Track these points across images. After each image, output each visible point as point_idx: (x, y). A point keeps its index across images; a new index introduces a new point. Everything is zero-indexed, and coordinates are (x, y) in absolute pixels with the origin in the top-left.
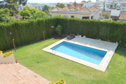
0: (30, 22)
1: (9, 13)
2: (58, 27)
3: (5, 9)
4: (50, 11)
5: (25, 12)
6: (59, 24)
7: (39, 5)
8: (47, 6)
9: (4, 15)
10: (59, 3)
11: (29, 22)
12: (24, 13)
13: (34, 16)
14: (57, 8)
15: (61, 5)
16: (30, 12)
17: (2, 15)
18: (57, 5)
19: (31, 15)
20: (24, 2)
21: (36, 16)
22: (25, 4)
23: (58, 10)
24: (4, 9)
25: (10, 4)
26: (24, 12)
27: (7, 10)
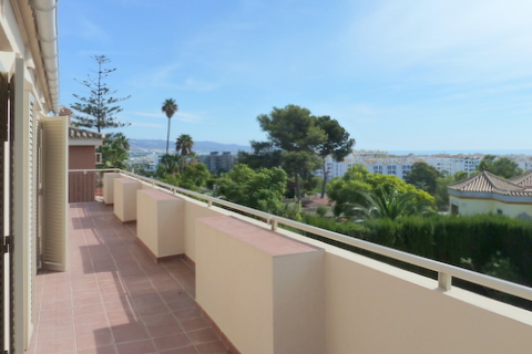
0: (374, 231)
1: (284, 185)
2: (496, 265)
3: (275, 171)
4: (454, 187)
5: (351, 186)
6: (498, 253)
7: (392, 160)
8: (424, 164)
9: (267, 191)
10: (493, 158)
11: (369, 230)
12: (345, 190)
13: (385, 205)
14: (486, 178)
15: (499, 163)
16: (369, 187)
17: (262, 190)
18: (483, 163)
19: (371, 200)
20: (339, 148)
21: (394, 208)
22: (343, 156)
23: (492, 186)
24: (271, 172)
25: (293, 153)
26: (345, 185)
27: (279, 174)
